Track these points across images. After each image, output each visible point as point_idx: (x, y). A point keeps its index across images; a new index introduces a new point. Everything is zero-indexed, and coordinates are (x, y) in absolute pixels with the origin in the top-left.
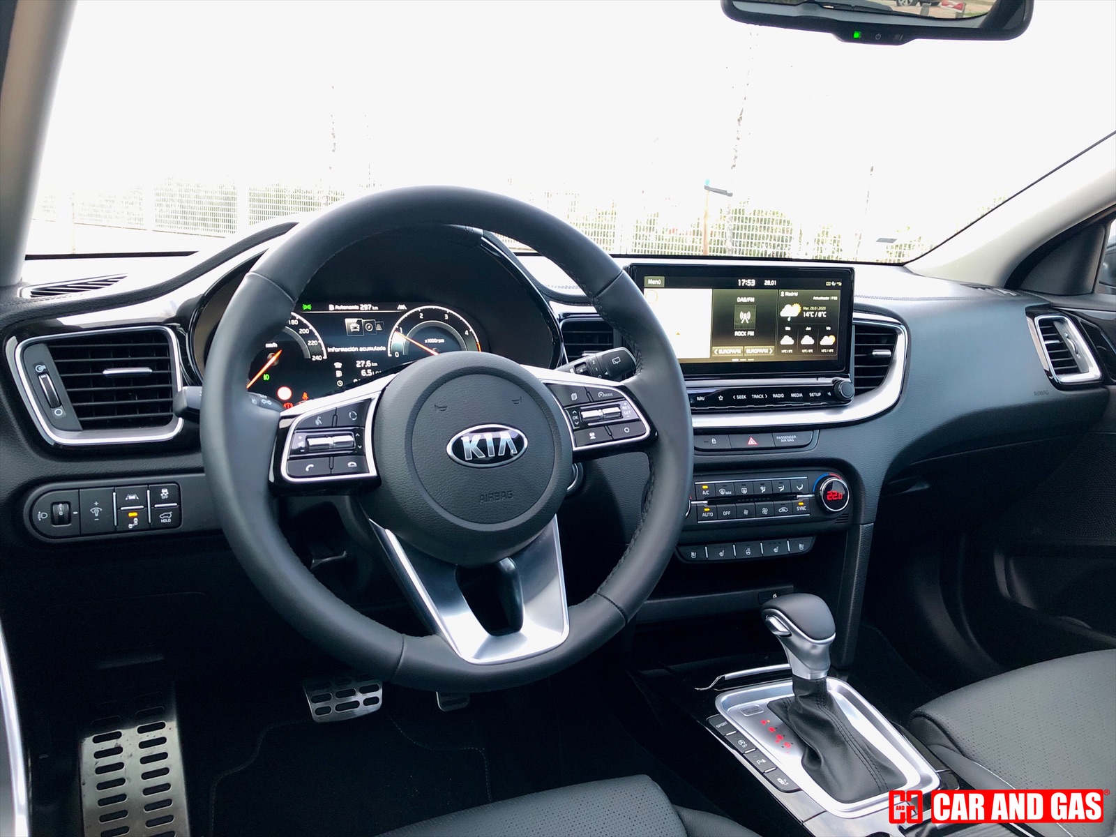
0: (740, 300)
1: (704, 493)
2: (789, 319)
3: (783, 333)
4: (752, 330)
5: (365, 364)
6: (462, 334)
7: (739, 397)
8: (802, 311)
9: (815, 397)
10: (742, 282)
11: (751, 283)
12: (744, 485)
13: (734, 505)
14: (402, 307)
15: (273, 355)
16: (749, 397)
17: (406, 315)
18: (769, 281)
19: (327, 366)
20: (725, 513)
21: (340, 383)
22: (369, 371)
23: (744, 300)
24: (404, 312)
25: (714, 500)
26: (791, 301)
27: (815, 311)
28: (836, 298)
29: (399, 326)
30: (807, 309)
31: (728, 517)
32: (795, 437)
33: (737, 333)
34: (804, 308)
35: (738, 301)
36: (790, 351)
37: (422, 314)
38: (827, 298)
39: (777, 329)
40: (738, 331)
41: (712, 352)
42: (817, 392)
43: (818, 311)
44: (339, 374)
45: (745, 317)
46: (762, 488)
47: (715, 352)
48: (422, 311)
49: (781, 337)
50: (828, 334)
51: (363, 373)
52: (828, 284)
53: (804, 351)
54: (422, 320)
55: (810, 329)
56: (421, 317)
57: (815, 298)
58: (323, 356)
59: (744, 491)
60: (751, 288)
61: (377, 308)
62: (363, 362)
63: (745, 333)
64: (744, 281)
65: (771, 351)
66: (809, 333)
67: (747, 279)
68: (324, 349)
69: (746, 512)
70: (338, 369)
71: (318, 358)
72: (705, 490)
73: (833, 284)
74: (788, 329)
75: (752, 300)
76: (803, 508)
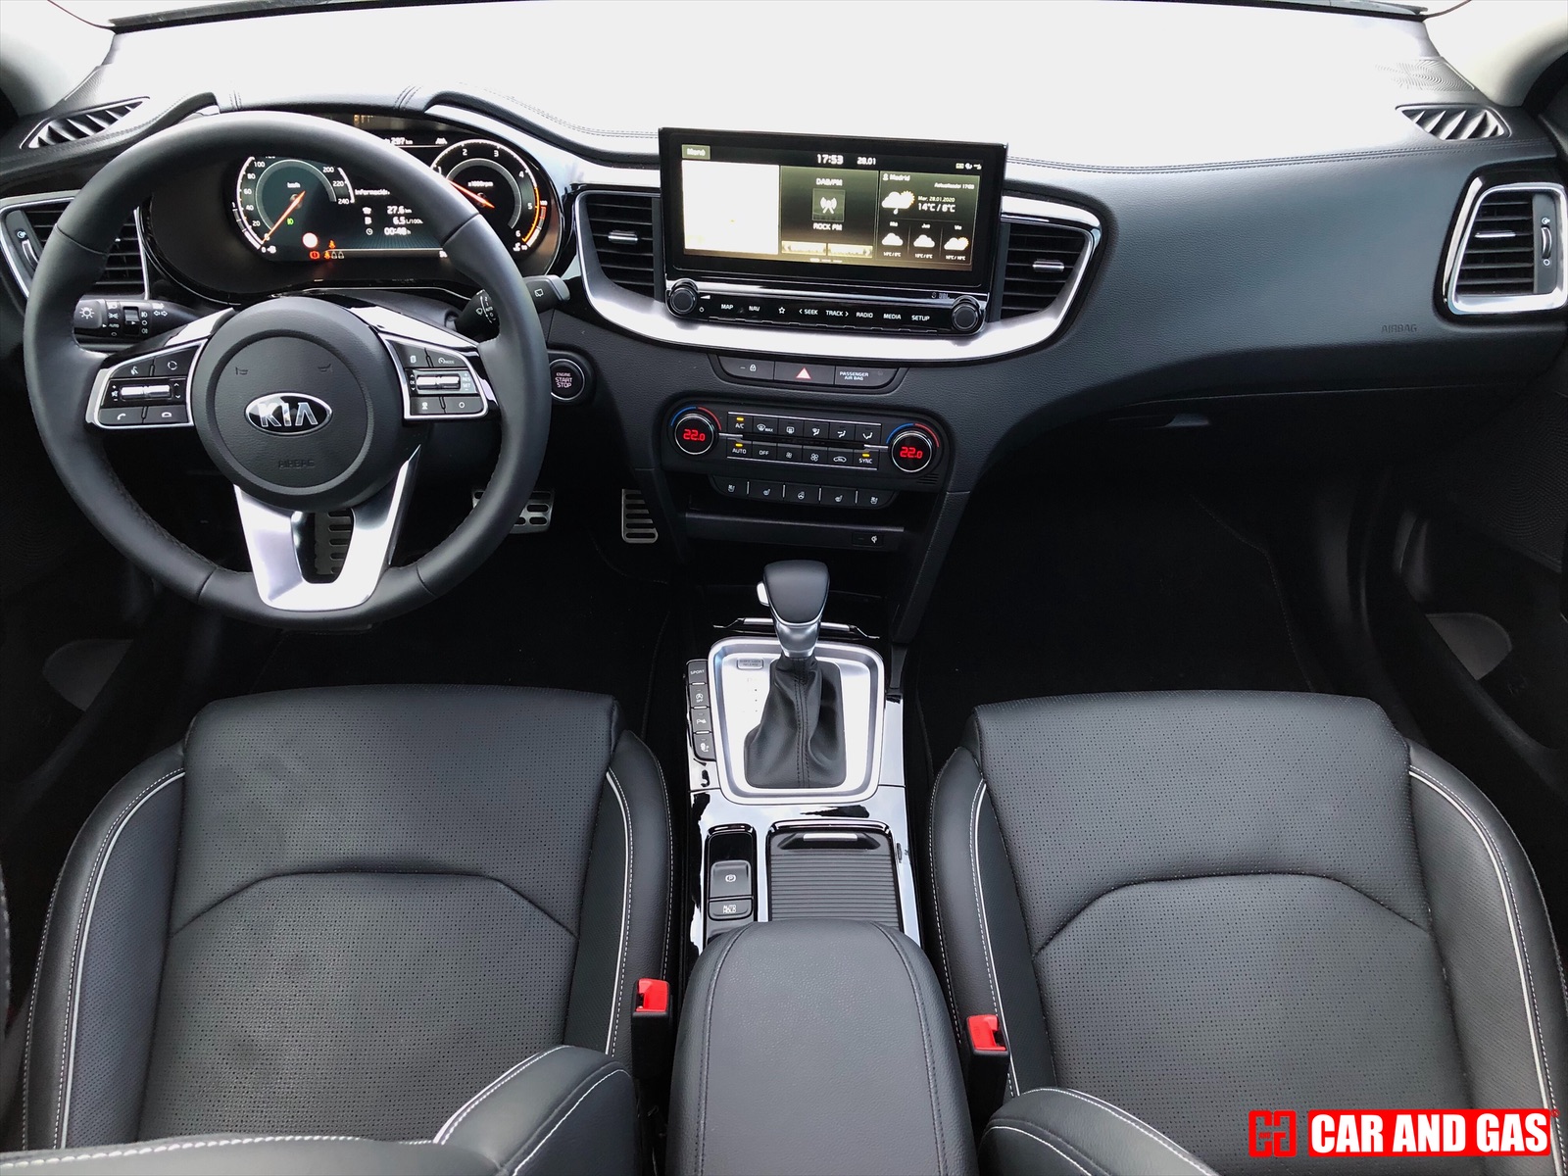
0: (819, 182)
1: (737, 425)
2: (896, 212)
3: (885, 230)
4: (839, 224)
5: (398, 210)
6: (516, 176)
7: (807, 312)
8: (916, 202)
9: (920, 322)
10: (822, 158)
11: (839, 159)
12: (791, 423)
13: (775, 444)
14: (441, 141)
15: (296, 197)
16: (822, 312)
17: (446, 151)
18: (865, 159)
19: (355, 211)
20: (762, 453)
21: (369, 232)
22: (402, 218)
23: (827, 182)
24: (444, 147)
25: (750, 433)
26: (900, 187)
27: (937, 203)
28: (971, 187)
29: (438, 165)
30: (925, 199)
31: (764, 457)
32: (867, 374)
33: (816, 226)
34: (920, 198)
35: (818, 183)
36: (897, 254)
37: (465, 150)
38: (958, 186)
39: (877, 224)
40: (818, 222)
41: (781, 247)
42: (924, 315)
43: (942, 203)
44: (368, 221)
45: (828, 205)
46: (815, 430)
47: (786, 248)
48: (467, 146)
49: (883, 235)
50: (958, 235)
51: (395, 221)
52: (959, 166)
53: (918, 256)
54: (465, 158)
55: (928, 226)
56: (465, 154)
57: (937, 185)
58: (350, 199)
59: (790, 431)
60: (836, 166)
61: (411, 142)
62: (395, 208)
63: (828, 226)
64: (826, 156)
65: (868, 252)
66: (927, 233)
67: (830, 155)
68: (351, 190)
69: (789, 455)
70: (368, 215)
71: (345, 201)
72: (740, 423)
73: (969, 166)
74: (893, 224)
75: (839, 183)
76: (869, 461)
